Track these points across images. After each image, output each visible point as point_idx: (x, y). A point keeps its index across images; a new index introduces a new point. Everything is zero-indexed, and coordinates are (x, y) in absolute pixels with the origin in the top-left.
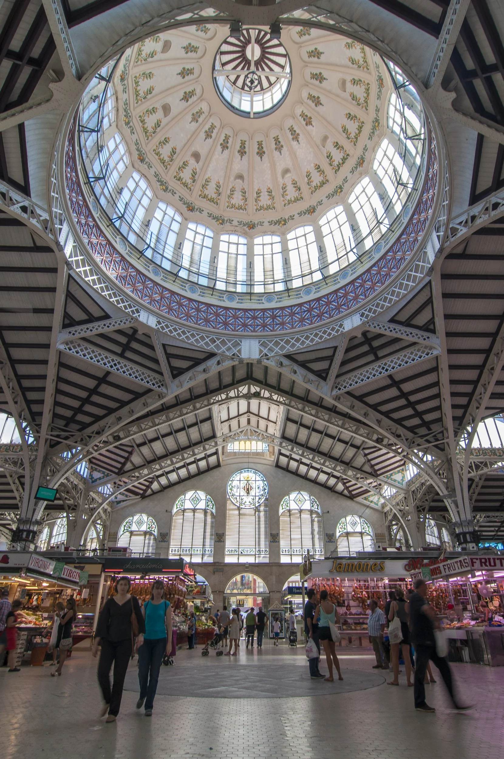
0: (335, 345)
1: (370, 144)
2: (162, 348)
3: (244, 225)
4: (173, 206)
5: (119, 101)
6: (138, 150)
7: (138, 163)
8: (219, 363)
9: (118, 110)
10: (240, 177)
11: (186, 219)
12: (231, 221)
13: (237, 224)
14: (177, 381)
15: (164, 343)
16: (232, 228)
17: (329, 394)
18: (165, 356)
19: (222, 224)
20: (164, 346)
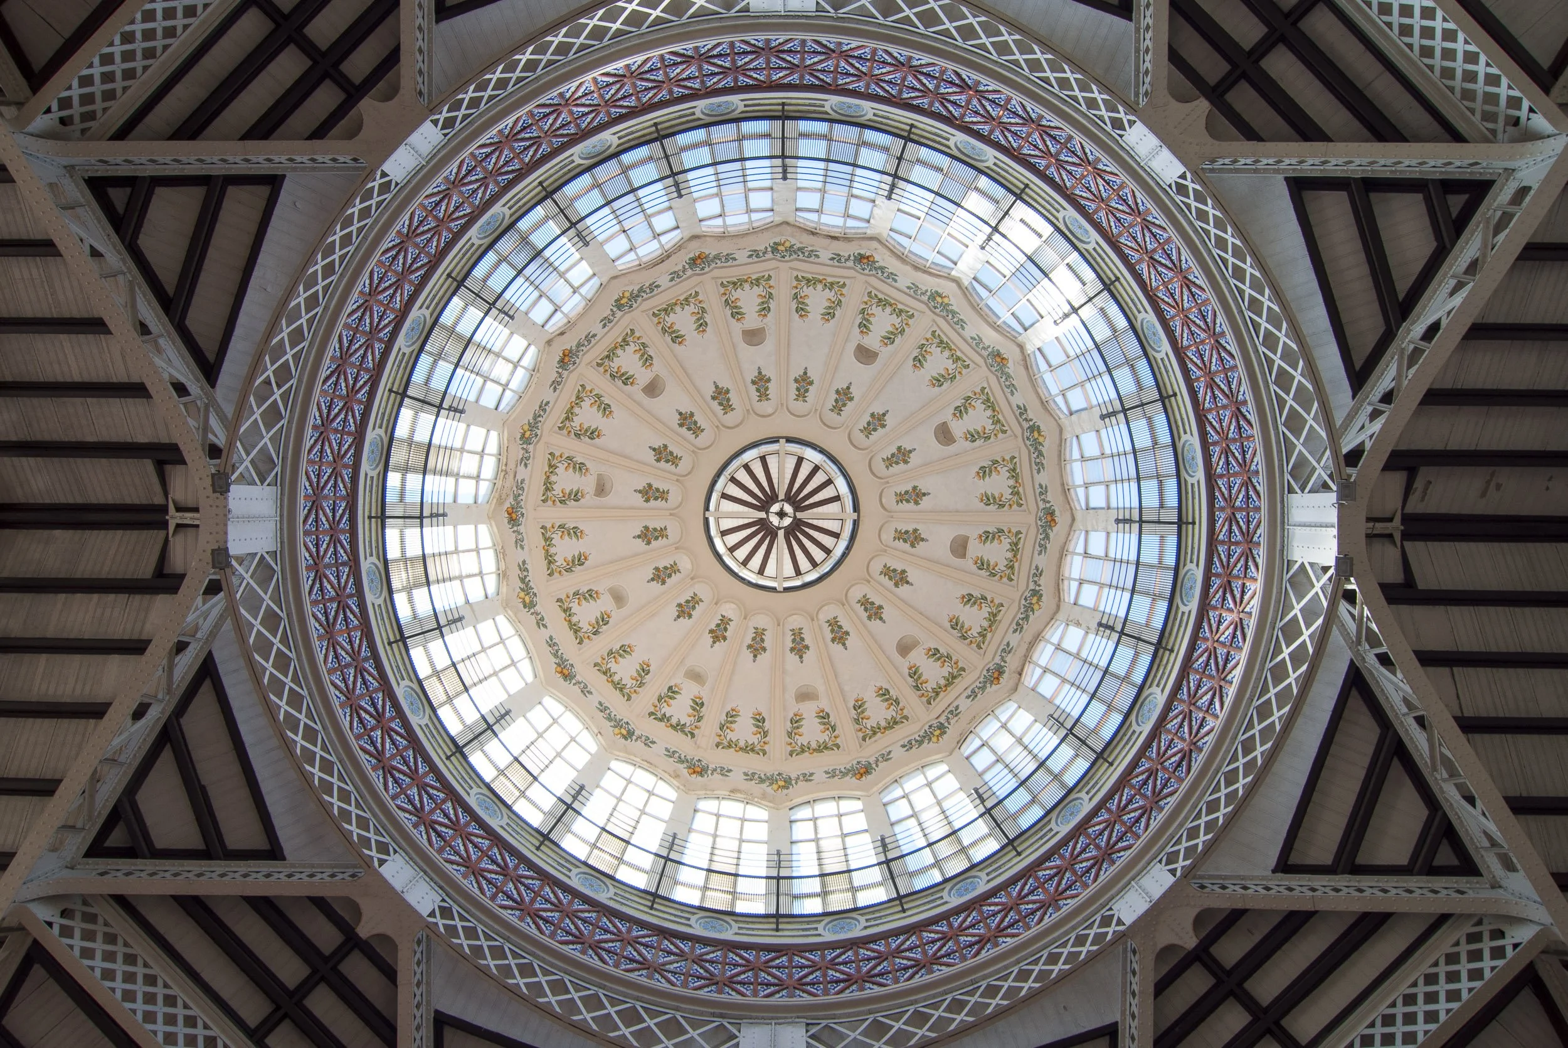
0: (287, 847)
1: (737, 778)
2: (265, 169)
3: (516, 497)
4: (581, 316)
5: (829, 241)
6: (717, 257)
7: (694, 250)
8: (181, 389)
9: (813, 233)
10: (601, 489)
11: (549, 342)
12: (525, 461)
13: (519, 477)
14: (76, 192)
15: (287, 185)
16: (512, 465)
17: (35, 891)
18: (219, 170)
19: (523, 436)
20: (274, 182)
